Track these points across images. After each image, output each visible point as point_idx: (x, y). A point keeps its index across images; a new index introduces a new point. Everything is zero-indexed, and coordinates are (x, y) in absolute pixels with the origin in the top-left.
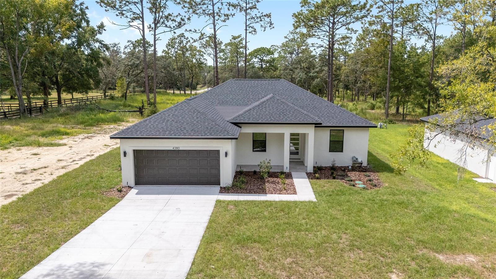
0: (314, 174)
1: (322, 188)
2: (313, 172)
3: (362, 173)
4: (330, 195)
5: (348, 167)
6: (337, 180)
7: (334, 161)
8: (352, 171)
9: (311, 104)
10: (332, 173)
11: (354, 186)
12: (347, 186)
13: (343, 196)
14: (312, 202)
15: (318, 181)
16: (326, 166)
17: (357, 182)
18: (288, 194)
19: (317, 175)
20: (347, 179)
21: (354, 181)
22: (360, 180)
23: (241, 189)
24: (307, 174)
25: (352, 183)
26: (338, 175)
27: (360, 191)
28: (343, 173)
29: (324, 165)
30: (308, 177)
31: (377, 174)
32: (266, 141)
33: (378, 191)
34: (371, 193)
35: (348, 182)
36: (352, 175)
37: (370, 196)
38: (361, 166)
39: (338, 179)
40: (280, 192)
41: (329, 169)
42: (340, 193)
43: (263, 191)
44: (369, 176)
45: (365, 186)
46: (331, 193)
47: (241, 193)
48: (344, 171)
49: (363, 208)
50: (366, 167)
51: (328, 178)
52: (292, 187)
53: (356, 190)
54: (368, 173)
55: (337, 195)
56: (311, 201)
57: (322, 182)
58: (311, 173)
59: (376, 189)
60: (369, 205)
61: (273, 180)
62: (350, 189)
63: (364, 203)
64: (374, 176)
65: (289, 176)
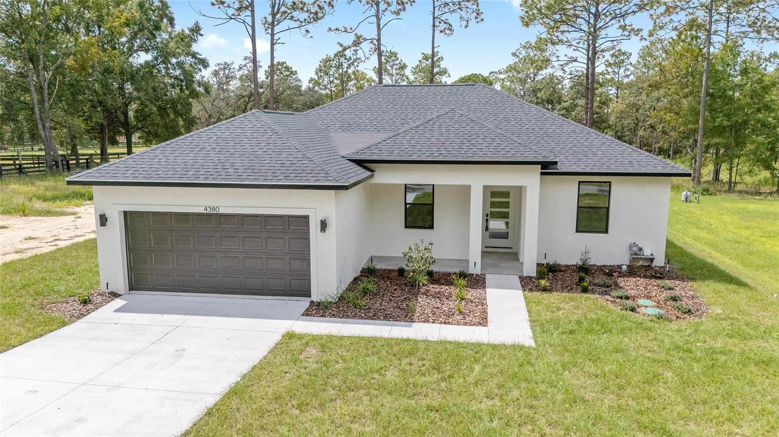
0: (539, 279)
1: (553, 312)
2: (535, 276)
3: (655, 282)
4: (572, 332)
5: (620, 267)
6: (592, 296)
7: (586, 253)
8: (629, 276)
9: (537, 129)
10: (582, 279)
11: (633, 310)
12: (616, 309)
13: (605, 335)
14: (521, 348)
15: (545, 295)
16: (569, 264)
17: (641, 302)
18: (465, 324)
19: (543, 282)
20: (615, 293)
21: (634, 298)
22: (649, 298)
23: (356, 307)
24: (522, 278)
25: (629, 303)
26: (595, 285)
27: (649, 324)
28: (607, 280)
29: (563, 261)
30: (523, 286)
31: (690, 283)
32: (433, 204)
33: (698, 324)
34: (678, 330)
35: (618, 300)
36: (628, 284)
37: (677, 338)
38: (649, 266)
39: (593, 292)
40: (447, 319)
41: (575, 271)
42: (597, 328)
43: (407, 316)
44: (670, 289)
45: (662, 312)
46: (576, 327)
47: (354, 317)
48: (610, 275)
49: (660, 370)
50: (662, 267)
51: (571, 290)
52: (480, 307)
53: (640, 321)
54: (668, 282)
55: (590, 331)
56: (518, 346)
57: (555, 298)
58: (532, 277)
59: (691, 321)
60: (677, 363)
61: (438, 290)
62: (623, 318)
63: (662, 356)
64: (683, 288)
65: (477, 282)
